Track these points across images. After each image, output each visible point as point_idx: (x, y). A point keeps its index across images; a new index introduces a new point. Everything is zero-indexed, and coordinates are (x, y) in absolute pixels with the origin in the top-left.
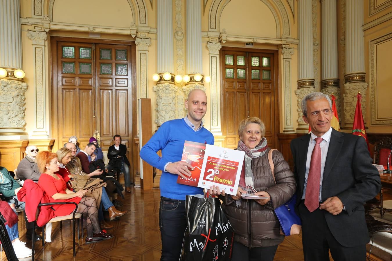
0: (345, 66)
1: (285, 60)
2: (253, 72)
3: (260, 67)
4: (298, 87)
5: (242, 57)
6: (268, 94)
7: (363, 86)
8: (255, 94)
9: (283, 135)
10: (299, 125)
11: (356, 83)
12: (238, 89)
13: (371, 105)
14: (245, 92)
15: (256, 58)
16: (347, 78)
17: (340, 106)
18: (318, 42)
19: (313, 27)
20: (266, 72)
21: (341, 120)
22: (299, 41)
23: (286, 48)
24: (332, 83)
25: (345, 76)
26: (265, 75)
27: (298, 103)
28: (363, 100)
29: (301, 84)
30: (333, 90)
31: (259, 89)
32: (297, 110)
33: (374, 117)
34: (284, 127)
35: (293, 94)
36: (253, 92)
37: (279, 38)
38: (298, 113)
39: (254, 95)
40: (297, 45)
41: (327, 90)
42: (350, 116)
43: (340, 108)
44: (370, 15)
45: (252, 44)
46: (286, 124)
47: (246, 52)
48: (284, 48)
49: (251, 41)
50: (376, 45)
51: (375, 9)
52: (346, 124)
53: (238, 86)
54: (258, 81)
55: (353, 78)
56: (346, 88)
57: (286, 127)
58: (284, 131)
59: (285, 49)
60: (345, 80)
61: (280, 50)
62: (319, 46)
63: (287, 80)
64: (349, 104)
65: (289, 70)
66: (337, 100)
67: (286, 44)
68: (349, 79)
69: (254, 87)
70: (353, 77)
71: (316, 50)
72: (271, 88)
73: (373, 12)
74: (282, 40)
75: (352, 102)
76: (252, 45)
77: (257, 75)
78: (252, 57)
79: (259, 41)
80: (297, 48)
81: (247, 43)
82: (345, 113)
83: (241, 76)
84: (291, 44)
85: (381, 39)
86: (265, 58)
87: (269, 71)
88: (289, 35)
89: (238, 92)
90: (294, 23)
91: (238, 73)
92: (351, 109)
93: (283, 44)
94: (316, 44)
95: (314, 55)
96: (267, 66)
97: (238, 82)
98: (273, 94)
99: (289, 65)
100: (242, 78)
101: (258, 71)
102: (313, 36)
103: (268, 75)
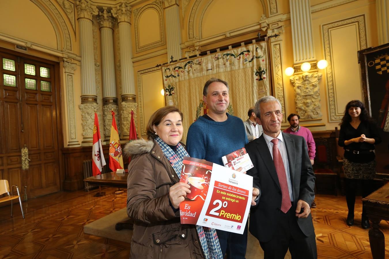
0: (121, 87)
1: (67, 74)
2: (27, 80)
3: (37, 77)
4: (82, 102)
5: (10, 60)
6: (48, 107)
7: (135, 105)
8: (31, 105)
9: (68, 149)
10: (84, 138)
11: (130, 103)
12: (5, 98)
13: (141, 120)
14: (17, 103)
15: (31, 65)
17: (119, 121)
19: (94, 49)
20: (45, 84)
21: (120, 133)
22: (82, 59)
23: (68, 63)
24: (112, 101)
25: (121, 96)
26: (43, 86)
27: (83, 117)
28: (135, 116)
29: (85, 99)
30: (113, 107)
31: (36, 101)
32: (82, 124)
33: (143, 130)
34: (68, 141)
35: (77, 108)
36: (27, 104)
37: (60, 51)
38: (83, 127)
39: (29, 106)
40: (79, 62)
41: (108, 107)
42: (127, 129)
43: (119, 122)
44: (136, 52)
45: (26, 48)
46: (70, 138)
47: (17, 56)
48: (66, 61)
49: (23, 44)
50: (141, 75)
51: (139, 48)
52: (124, 136)
53: (6, 93)
54: (35, 92)
56: (123, 106)
57: (70, 141)
58: (69, 145)
59: (67, 63)
60: (122, 99)
61: (61, 63)
62: (100, 67)
63: (70, 94)
64: (125, 119)
65: (72, 85)
66: (116, 116)
67: (67, 58)
68: (124, 98)
69: (29, 98)
70: (127, 97)
71: (98, 70)
72: (52, 101)
73: (138, 50)
74: (63, 53)
75: (127, 118)
76: (26, 50)
77: (33, 84)
78: (25, 64)
79: (34, 47)
80: (79, 65)
81: (17, 46)
82: (123, 127)
83: (10, 83)
84: (74, 59)
85: (144, 71)
86: (44, 68)
87: (49, 83)
88: (71, 50)
89: (6, 102)
90: (76, 41)
91: (5, 79)
92: (127, 123)
93: (65, 58)
94: (97, 65)
95: (96, 74)
96: (46, 77)
97: (5, 90)
98: (55, 107)
99: (71, 79)
100: (12, 86)
101: (35, 81)
102: (95, 57)
103: (48, 87)
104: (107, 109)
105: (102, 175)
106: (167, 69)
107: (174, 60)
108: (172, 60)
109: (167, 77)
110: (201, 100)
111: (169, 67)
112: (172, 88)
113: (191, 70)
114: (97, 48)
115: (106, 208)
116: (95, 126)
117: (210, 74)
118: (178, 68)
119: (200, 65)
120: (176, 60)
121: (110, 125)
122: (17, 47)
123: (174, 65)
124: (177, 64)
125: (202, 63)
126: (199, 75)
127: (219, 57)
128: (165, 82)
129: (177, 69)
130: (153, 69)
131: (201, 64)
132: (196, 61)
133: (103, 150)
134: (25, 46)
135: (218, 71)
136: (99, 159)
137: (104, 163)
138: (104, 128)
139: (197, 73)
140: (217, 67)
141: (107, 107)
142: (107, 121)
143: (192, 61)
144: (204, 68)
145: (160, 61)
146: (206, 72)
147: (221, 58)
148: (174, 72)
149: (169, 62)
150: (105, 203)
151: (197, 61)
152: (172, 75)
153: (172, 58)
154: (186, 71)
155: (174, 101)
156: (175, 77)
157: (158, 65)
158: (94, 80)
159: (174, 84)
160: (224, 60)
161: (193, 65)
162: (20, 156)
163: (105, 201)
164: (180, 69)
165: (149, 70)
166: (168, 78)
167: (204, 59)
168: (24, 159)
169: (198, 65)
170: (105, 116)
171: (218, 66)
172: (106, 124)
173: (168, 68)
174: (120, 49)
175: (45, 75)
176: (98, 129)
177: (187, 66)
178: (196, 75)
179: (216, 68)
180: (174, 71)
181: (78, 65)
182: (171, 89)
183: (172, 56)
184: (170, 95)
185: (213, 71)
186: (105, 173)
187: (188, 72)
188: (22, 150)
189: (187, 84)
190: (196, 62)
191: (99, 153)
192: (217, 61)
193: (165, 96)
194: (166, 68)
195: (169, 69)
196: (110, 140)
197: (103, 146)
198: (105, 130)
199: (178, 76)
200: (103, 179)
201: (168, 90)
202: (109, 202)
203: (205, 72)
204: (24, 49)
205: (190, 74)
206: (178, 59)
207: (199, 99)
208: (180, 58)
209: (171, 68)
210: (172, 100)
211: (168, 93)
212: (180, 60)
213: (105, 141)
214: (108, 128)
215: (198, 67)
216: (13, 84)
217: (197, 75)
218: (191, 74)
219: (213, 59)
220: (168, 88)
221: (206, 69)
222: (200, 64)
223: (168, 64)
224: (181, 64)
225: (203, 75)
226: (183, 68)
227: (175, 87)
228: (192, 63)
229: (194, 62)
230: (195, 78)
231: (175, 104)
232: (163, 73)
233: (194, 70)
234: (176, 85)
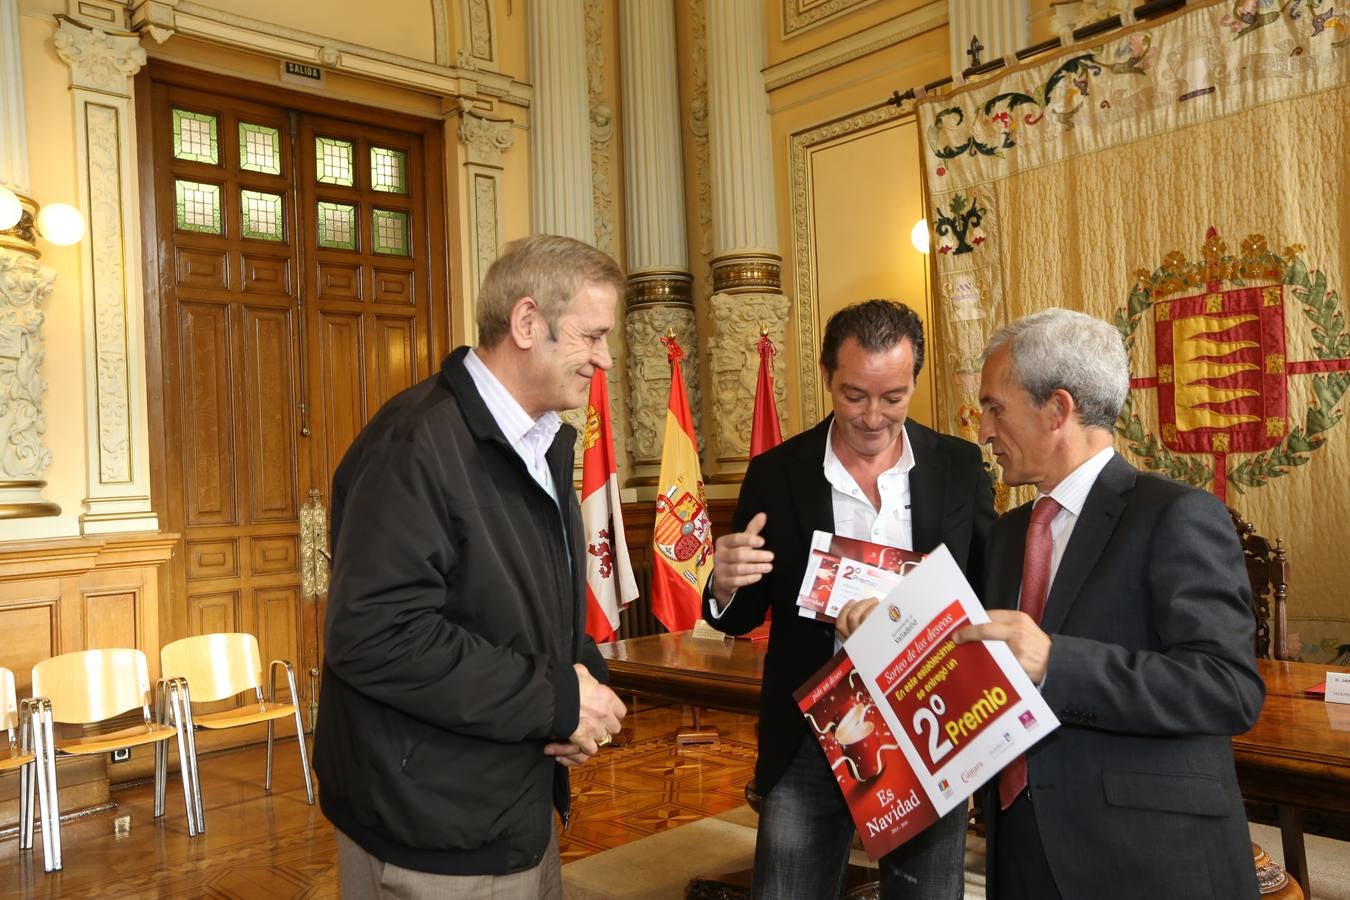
0: (709, 221)
1: (473, 170)
2: (327, 211)
3: (359, 194)
5: (264, 129)
6: (399, 324)
7: (774, 310)
8: (336, 319)
11: (750, 295)
12: (247, 290)
13: (805, 385)
14: (285, 310)
15: (338, 143)
16: (718, 271)
17: (696, 387)
18: (606, 110)
19: (588, 42)
20: (390, 221)
21: (702, 446)
22: (534, 95)
23: (480, 118)
24: (667, 290)
25: (711, 264)
26: (382, 232)
28: (778, 363)
30: (670, 318)
31: (356, 299)
36: (324, 313)
37: (445, 66)
39: (334, 324)
40: (524, 110)
41: (647, 318)
42: (737, 429)
43: (699, 395)
44: (786, 34)
45: (318, 71)
47: (287, 110)
48: (470, 113)
49: (308, 54)
50: (809, 150)
51: (799, 14)
52: (721, 461)
53: (248, 272)
54: (353, 259)
55: (739, 272)
56: (717, 313)
59: (475, 121)
60: (711, 280)
61: (451, 124)
62: (612, 128)
64: (729, 377)
65: (492, 220)
66: (687, 362)
67: (475, 96)
68: (726, 276)
69: (333, 286)
70: (739, 269)
71: (603, 143)
72: (413, 298)
73: (793, 22)
74: (457, 78)
75: (740, 371)
76: (318, 78)
77: (346, 227)
78: (317, 140)
79: (350, 63)
80: (524, 123)
81: (288, 64)
82: (718, 415)
83: (263, 229)
84: (501, 101)
85: (825, 132)
86: (384, 151)
87: (404, 215)
88: (491, 60)
89: (250, 307)
90: (510, 13)
91: (245, 210)
92: (738, 400)
93: (467, 98)
94: (599, 119)
95: (594, 162)
96: (391, 190)
97: (247, 256)
98: (424, 327)
99: (491, 195)
100: (270, 238)
101: (352, 212)
102: (590, 82)
103: (399, 234)
104: (644, 329)
105: (622, 643)
106: (947, 112)
107: (985, 58)
108: (976, 62)
109: (949, 153)
110: (1141, 272)
111: (956, 102)
112: (973, 213)
113: (1085, 106)
114: (599, 37)
115: (640, 806)
116: (593, 411)
117: (1201, 116)
118: (1008, 101)
119: (1140, 71)
120: (997, 56)
121: (655, 408)
122: (288, 71)
123: (987, 88)
124: (1005, 79)
125: (1152, 62)
126: (1129, 128)
127: (1264, 11)
128: (937, 184)
129: (1001, 107)
130: (872, 117)
131: (1148, 66)
132: (1111, 51)
133: (627, 528)
134: (317, 62)
135: (1250, 100)
136: (606, 569)
137: (631, 592)
138: (630, 424)
139: (1120, 119)
140: (1249, 73)
141: (642, 320)
142: (644, 386)
143: (1089, 57)
144: (1165, 84)
145: (903, 72)
146: (1177, 112)
147: (1275, 16)
148: (985, 123)
149: (956, 74)
150: (630, 782)
151: (1119, 53)
152: (973, 146)
153: (975, 49)
154: (1054, 117)
155: (980, 283)
156: (990, 152)
157: (901, 93)
158: (589, 191)
159: (986, 189)
160: (1298, 23)
161: (1093, 80)
162: (296, 538)
163: (628, 770)
164: (1018, 107)
165: (848, 125)
166: (949, 161)
167: (1162, 37)
168: (308, 553)
169: (1127, 76)
170: (636, 364)
171: (1255, 68)
172: (640, 403)
173: (952, 106)
174: (704, 26)
175: (389, 181)
176: (603, 428)
177: (1060, 88)
178: (1109, 132)
179: (1242, 80)
180: (985, 117)
181: (521, 127)
182: (965, 219)
183: (975, 40)
184: (959, 252)
185: (1219, 103)
186: (631, 637)
187: (1068, 119)
188: (303, 513)
189: (1057, 189)
190: (1112, 60)
191: (607, 541)
192: (1249, 38)
193: (936, 255)
194: (939, 109)
195: (957, 110)
196: (658, 478)
197: (627, 510)
198: (632, 433)
199: (1010, 144)
200: (624, 657)
201: (952, 223)
202: (646, 775)
203: (1166, 113)
204: (311, 77)
205: (1077, 129)
206: (1010, 52)
207: (1130, 263)
208: (1022, 46)
209: (971, 102)
210: (972, 278)
211: (949, 241)
212: (1021, 55)
213: (632, 483)
214: (647, 422)
215: (1128, 87)
216: (272, 230)
217: (1121, 130)
218: (1083, 130)
219: (1225, 31)
220: (948, 214)
221: (1172, 93)
222: (1137, 66)
223: (954, 86)
224: (1026, 78)
225: (1153, 127)
226: (1039, 97)
227: (988, 206)
228: (1089, 63)
229: (1103, 62)
230: (1105, 149)
231: (985, 299)
232: (925, 135)
233: (1098, 104)
234: (996, 196)
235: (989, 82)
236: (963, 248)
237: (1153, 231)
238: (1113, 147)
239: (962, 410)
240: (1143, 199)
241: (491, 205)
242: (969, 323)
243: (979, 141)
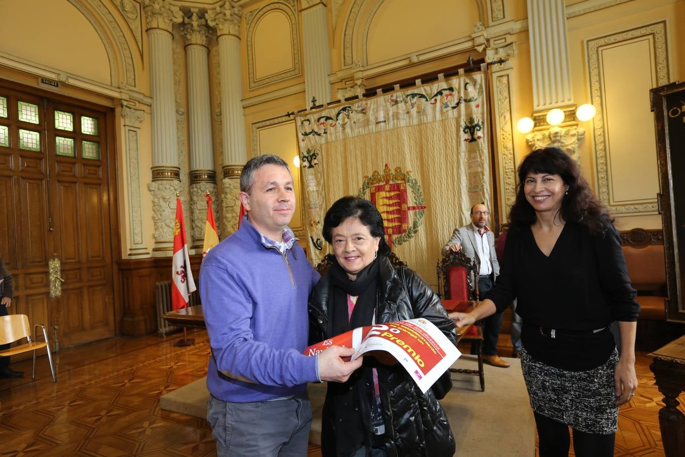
0: (222, 152)
1: (127, 128)
2: (59, 140)
3: (76, 134)
4: (153, 178)
5: (30, 105)
6: (94, 186)
8: (65, 184)
9: (128, 262)
10: (156, 243)
12: (22, 171)
14: (42, 180)
15: (66, 113)
16: (225, 170)
17: (217, 212)
18: (182, 110)
19: (175, 84)
20: (90, 146)
21: (219, 233)
22: (153, 102)
23: (130, 108)
24: (206, 176)
25: (223, 168)
26: (87, 150)
27: (154, 206)
29: (158, 174)
30: (207, 187)
31: (74, 176)
32: (153, 218)
34: (129, 247)
35: (144, 189)
36: (59, 181)
37: (115, 87)
38: (155, 222)
39: (63, 186)
40: (149, 107)
41: (198, 187)
42: (232, 227)
43: (218, 215)
44: (250, 88)
45: (57, 84)
46: (133, 241)
47: (42, 98)
48: (126, 106)
49: (53, 76)
50: (259, 129)
51: (255, 82)
53: (23, 163)
54: (73, 160)
55: (233, 171)
56: (225, 185)
57: (133, 248)
58: (130, 255)
59: (128, 110)
60: (223, 173)
61: (118, 110)
62: (185, 116)
63: (132, 164)
64: (229, 209)
65: (135, 147)
66: (214, 203)
67: (128, 99)
68: (228, 172)
69: (63, 171)
71: (181, 122)
72: (101, 176)
73: (252, 85)
74: (121, 92)
75: (233, 206)
76: (57, 86)
77: (70, 147)
78: (56, 112)
79: (71, 82)
80: (149, 112)
81: (42, 79)
82: (226, 223)
83: (30, 146)
84: (139, 102)
85: (265, 124)
86: (88, 118)
87: (96, 144)
88: (135, 86)
89: (23, 178)
90: (143, 70)
91: (21, 137)
92: (233, 217)
93: (125, 100)
94: (179, 112)
95: (178, 128)
96: (91, 134)
97: (22, 157)
98: (106, 188)
99: (135, 138)
100: (34, 150)
101: (73, 142)
102: (176, 99)
103: (95, 151)
104: (197, 191)
105: (190, 309)
106: (305, 120)
107: (317, 104)
108: (314, 105)
109: (306, 134)
110: (366, 177)
111: (308, 117)
112: (314, 154)
113: (349, 122)
114: (179, 82)
115: (198, 367)
116: (177, 221)
117: (382, 129)
118: (325, 118)
119: (365, 113)
120: (321, 104)
121: (202, 220)
122: (43, 82)
123: (318, 114)
124: (323, 111)
126: (362, 131)
127: (398, 100)
128: (302, 144)
129: (322, 120)
130: (280, 120)
131: (367, 112)
132: (356, 106)
133: (191, 264)
134: (57, 80)
135: (396, 126)
136: (183, 280)
137: (193, 288)
138: (192, 225)
139: (359, 128)
140: (395, 117)
141: (196, 187)
142: (197, 212)
143: (350, 107)
144: (372, 118)
145: (291, 105)
146: (376, 127)
147: (401, 102)
148: (318, 125)
149: (308, 108)
150: (193, 358)
151: (358, 107)
152: (313, 132)
153: (314, 101)
154: (339, 125)
155: (316, 178)
156: (319, 135)
157: (290, 113)
158: (176, 140)
159: (318, 147)
160: (407, 104)
161: (351, 114)
162: (47, 273)
163: (193, 354)
164: (328, 121)
165: (272, 122)
166: (306, 137)
167: (371, 103)
168: (53, 279)
169: (361, 115)
170: (194, 204)
171: (397, 116)
172: (196, 218)
174: (220, 83)
175: (90, 130)
176: (181, 228)
177: (341, 116)
178: (356, 131)
179: (393, 120)
180: (318, 123)
182: (311, 156)
183: (314, 98)
184: (309, 167)
185: (387, 126)
186: (194, 305)
187: (343, 126)
188: (51, 263)
189: (340, 148)
190: (356, 109)
191: (184, 270)
192: (395, 107)
193: (302, 168)
194: (303, 119)
195: (308, 120)
196: (203, 245)
197: (191, 258)
198: (193, 229)
199: (325, 133)
200: (190, 314)
201: (307, 158)
202: (200, 355)
203: (372, 127)
204: (54, 85)
205: (346, 130)
206: (325, 103)
207: (363, 174)
208: (329, 101)
209: (313, 118)
210: (314, 176)
211: (306, 164)
212: (329, 104)
213: (193, 247)
214: (199, 225)
215: (361, 118)
216: (34, 146)
217: (360, 131)
218: (348, 130)
219: (388, 104)
220: (306, 155)
221: (374, 121)
222: (363, 111)
223: (307, 112)
224: (330, 112)
225: (369, 131)
226: (334, 118)
227: (319, 152)
228: (349, 109)
229: (354, 109)
230: (355, 137)
231: (318, 184)
232: (298, 127)
233: (352, 122)
234: (321, 150)
235: (319, 112)
236: (311, 166)
237: (369, 164)
238: (357, 136)
239: (311, 221)
240: (366, 154)
241: (135, 142)
242: (313, 191)
243: (316, 131)
